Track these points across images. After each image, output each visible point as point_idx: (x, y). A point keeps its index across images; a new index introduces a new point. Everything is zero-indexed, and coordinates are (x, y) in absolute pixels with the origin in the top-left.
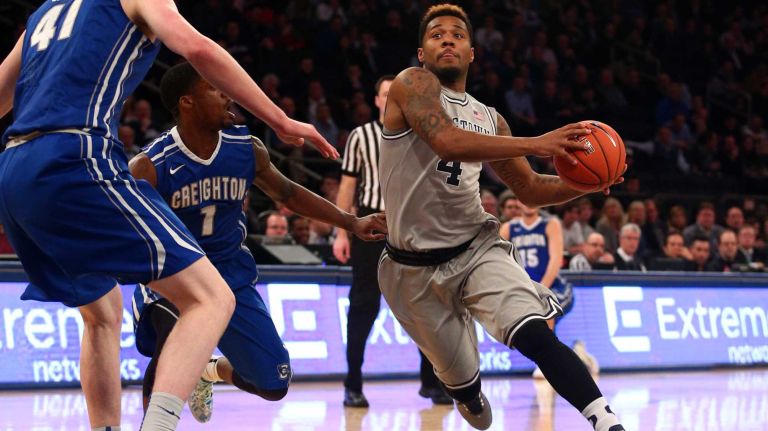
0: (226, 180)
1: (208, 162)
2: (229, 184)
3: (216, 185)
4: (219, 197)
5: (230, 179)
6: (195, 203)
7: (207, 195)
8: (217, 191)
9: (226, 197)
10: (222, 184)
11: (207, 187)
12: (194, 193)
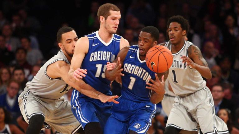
0: (144, 71)
1: (141, 62)
2: (145, 73)
3: (140, 71)
4: (139, 76)
5: (146, 72)
6: (130, 72)
7: (136, 72)
8: (139, 73)
9: (141, 77)
10: (142, 72)
11: (137, 70)
12: (131, 69)
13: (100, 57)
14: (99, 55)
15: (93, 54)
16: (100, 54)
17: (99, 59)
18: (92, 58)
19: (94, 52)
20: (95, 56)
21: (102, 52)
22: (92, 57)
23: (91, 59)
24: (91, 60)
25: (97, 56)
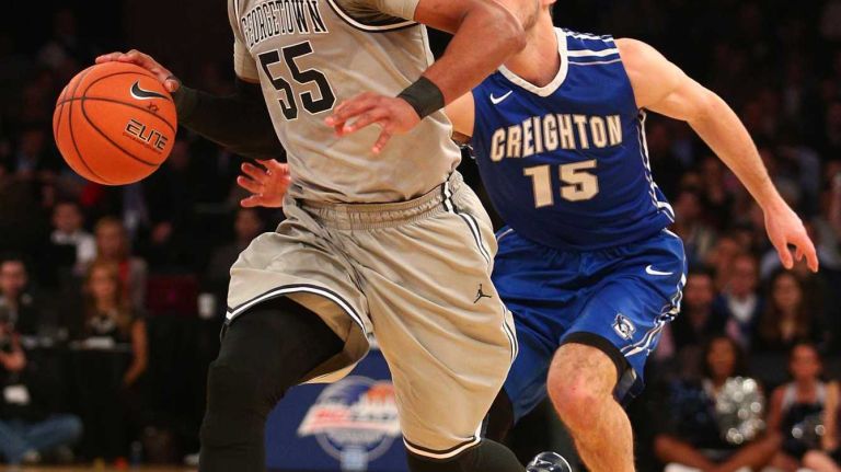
13: (532, 143)
14: (528, 137)
15: (500, 133)
16: (532, 129)
17: (528, 152)
18: (502, 148)
19: (506, 127)
20: (513, 141)
21: (537, 121)
22: (500, 144)
23: (498, 152)
24: (496, 156)
25: (522, 141)
